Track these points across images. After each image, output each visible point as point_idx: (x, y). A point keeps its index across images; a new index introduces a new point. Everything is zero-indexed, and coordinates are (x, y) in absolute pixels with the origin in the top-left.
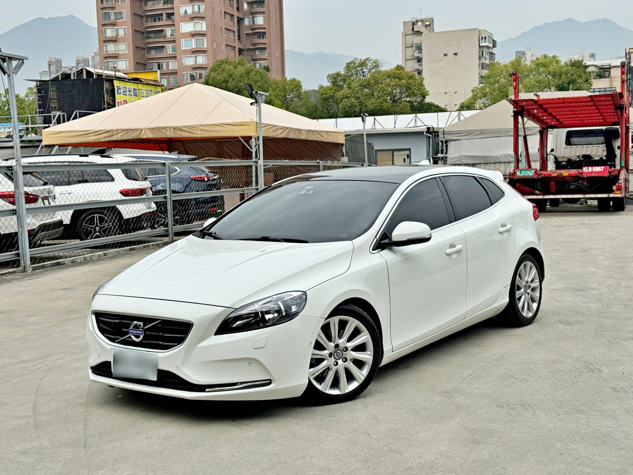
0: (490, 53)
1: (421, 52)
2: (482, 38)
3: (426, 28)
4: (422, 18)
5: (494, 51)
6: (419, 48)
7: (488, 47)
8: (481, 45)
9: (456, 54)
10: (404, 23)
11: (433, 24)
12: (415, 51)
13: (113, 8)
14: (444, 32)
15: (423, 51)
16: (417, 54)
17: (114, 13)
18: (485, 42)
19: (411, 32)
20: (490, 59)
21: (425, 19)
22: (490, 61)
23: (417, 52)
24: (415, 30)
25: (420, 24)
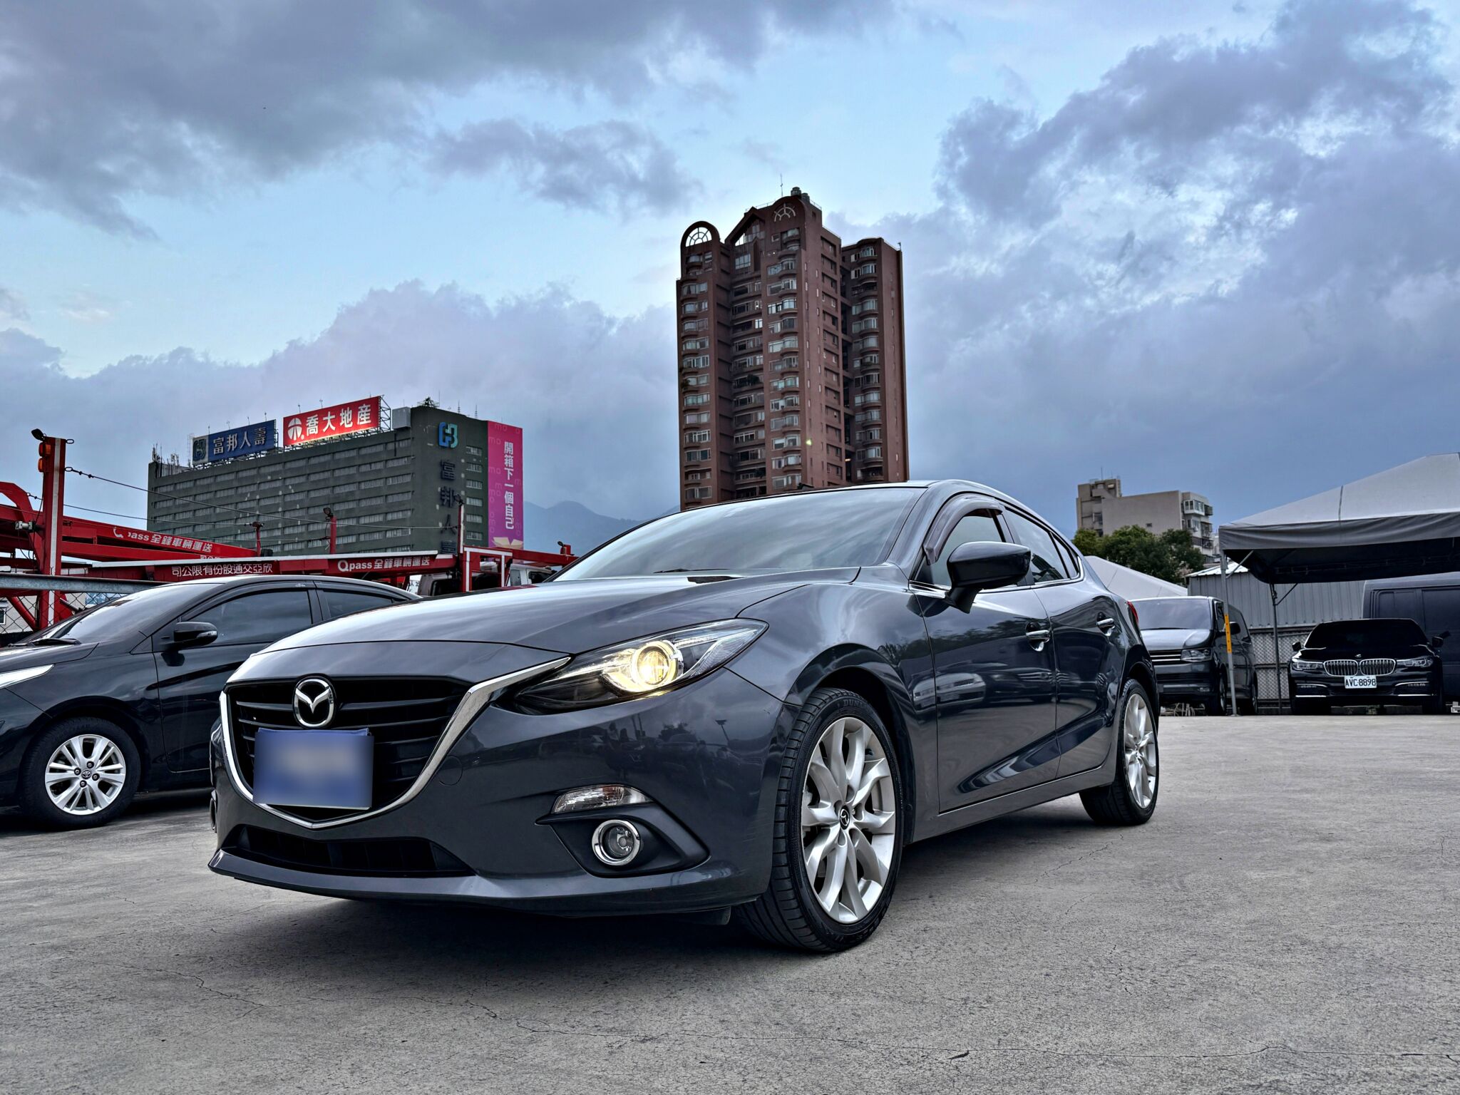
0: (1202, 523)
1: (1101, 524)
2: (1187, 504)
3: (1109, 492)
4: (1104, 479)
5: (1210, 520)
6: (1100, 518)
7: (1199, 516)
8: (1186, 512)
9: (1149, 525)
10: (1079, 486)
11: (1119, 487)
12: (1094, 522)
13: (698, 484)
14: (1131, 497)
15: (1104, 522)
16: (1097, 526)
17: (700, 490)
18: (1192, 508)
19: (1088, 498)
20: (1202, 531)
21: (1108, 481)
22: (1202, 533)
23: (1097, 524)
24: (1094, 495)
25: (1101, 487)
